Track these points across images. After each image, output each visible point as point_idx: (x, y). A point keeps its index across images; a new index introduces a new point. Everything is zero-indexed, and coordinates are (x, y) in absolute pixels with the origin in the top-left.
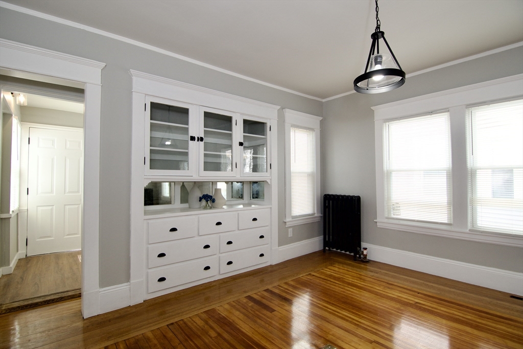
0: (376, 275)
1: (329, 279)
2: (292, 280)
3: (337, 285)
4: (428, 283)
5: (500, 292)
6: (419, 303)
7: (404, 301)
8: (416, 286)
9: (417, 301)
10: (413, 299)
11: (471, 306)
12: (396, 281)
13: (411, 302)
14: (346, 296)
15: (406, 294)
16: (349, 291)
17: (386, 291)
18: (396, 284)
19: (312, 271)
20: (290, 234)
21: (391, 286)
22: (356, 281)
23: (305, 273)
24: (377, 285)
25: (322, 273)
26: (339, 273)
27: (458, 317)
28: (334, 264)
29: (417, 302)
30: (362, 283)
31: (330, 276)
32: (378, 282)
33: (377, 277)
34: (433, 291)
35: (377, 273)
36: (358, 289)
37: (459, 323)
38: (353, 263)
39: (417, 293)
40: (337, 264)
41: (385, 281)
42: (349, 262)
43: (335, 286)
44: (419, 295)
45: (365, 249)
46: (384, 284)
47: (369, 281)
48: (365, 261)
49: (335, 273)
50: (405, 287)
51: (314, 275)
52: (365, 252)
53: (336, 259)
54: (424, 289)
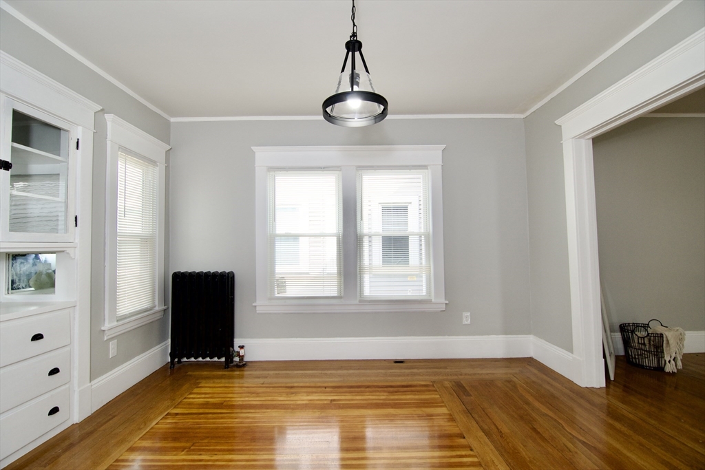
0: (266, 380)
1: (207, 411)
2: (142, 439)
3: (225, 415)
4: (326, 372)
5: (385, 360)
6: (334, 400)
7: (319, 404)
8: (317, 380)
9: (330, 398)
10: (326, 398)
11: (376, 384)
12: (294, 380)
13: (326, 402)
14: (249, 427)
15: (314, 394)
16: (248, 418)
17: (292, 398)
18: (296, 385)
19: (168, 407)
20: (113, 351)
21: (292, 390)
22: (247, 399)
23: (160, 414)
24: (276, 394)
25: (190, 404)
26: (215, 395)
27: (375, 401)
28: (200, 383)
29: (332, 400)
30: (258, 399)
31: (206, 405)
32: (276, 390)
33: (270, 383)
34: (336, 379)
35: (266, 377)
36: (257, 411)
37: (381, 408)
38: (226, 373)
39: (323, 388)
40: (204, 381)
41: (283, 385)
42: (221, 373)
43: (222, 418)
44: (327, 389)
45: (242, 347)
46: (284, 390)
47: (263, 393)
48: (242, 365)
49: (211, 398)
50: (308, 385)
51: (177, 414)
52: (242, 352)
53: (197, 373)
54: (327, 380)
